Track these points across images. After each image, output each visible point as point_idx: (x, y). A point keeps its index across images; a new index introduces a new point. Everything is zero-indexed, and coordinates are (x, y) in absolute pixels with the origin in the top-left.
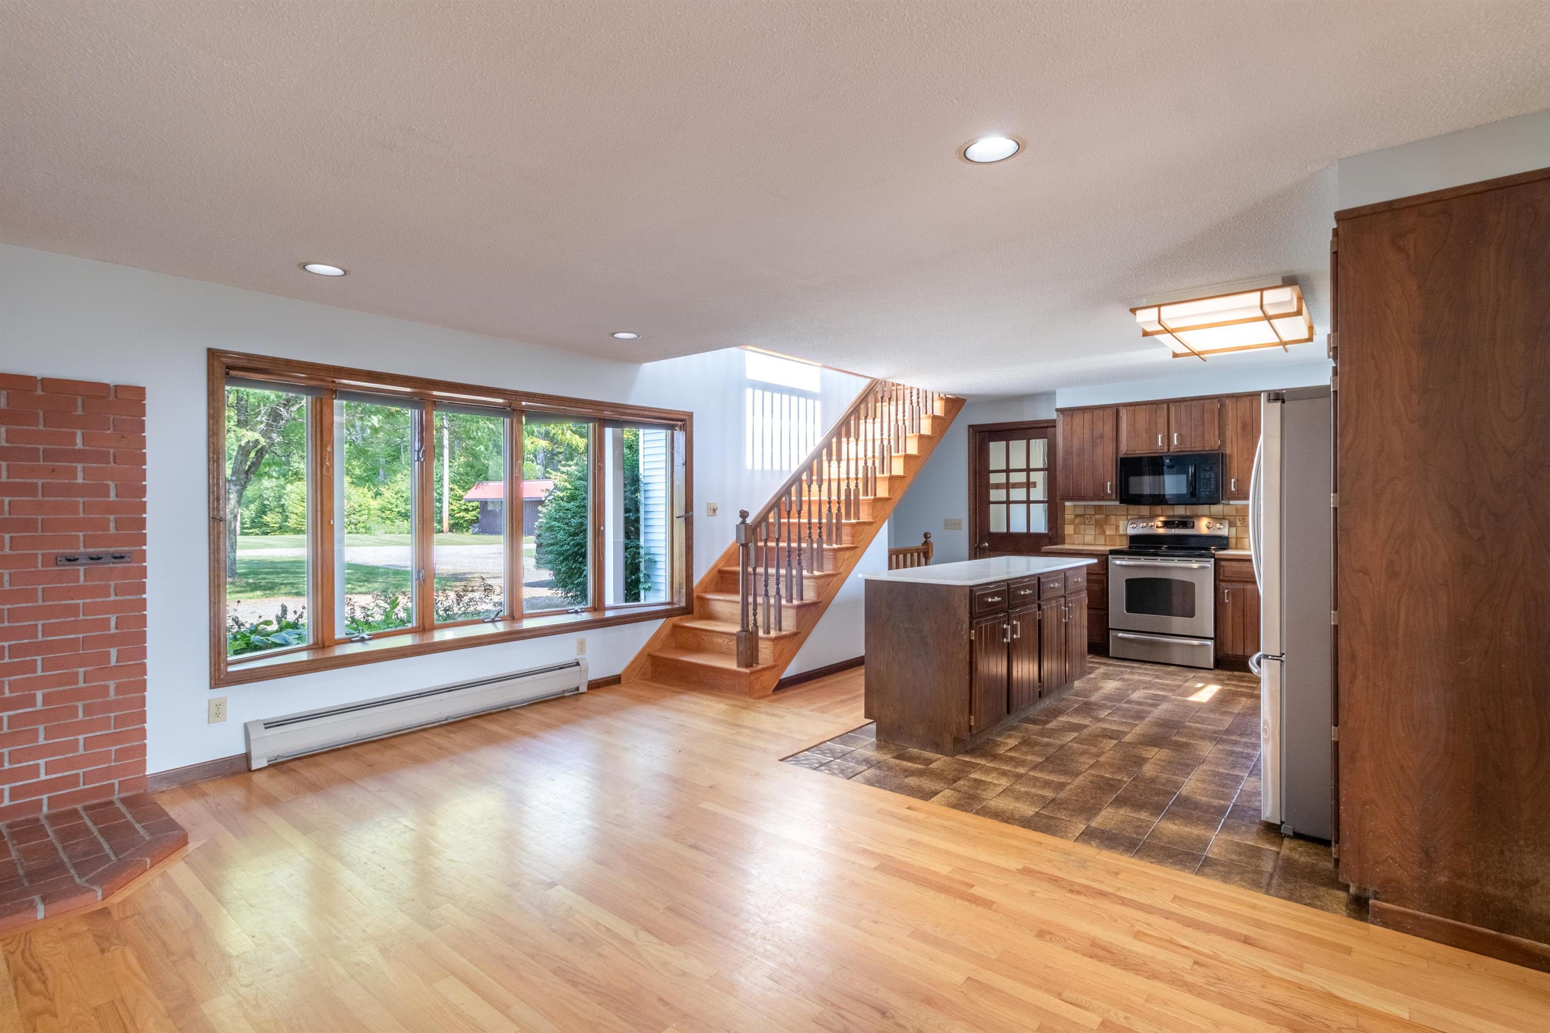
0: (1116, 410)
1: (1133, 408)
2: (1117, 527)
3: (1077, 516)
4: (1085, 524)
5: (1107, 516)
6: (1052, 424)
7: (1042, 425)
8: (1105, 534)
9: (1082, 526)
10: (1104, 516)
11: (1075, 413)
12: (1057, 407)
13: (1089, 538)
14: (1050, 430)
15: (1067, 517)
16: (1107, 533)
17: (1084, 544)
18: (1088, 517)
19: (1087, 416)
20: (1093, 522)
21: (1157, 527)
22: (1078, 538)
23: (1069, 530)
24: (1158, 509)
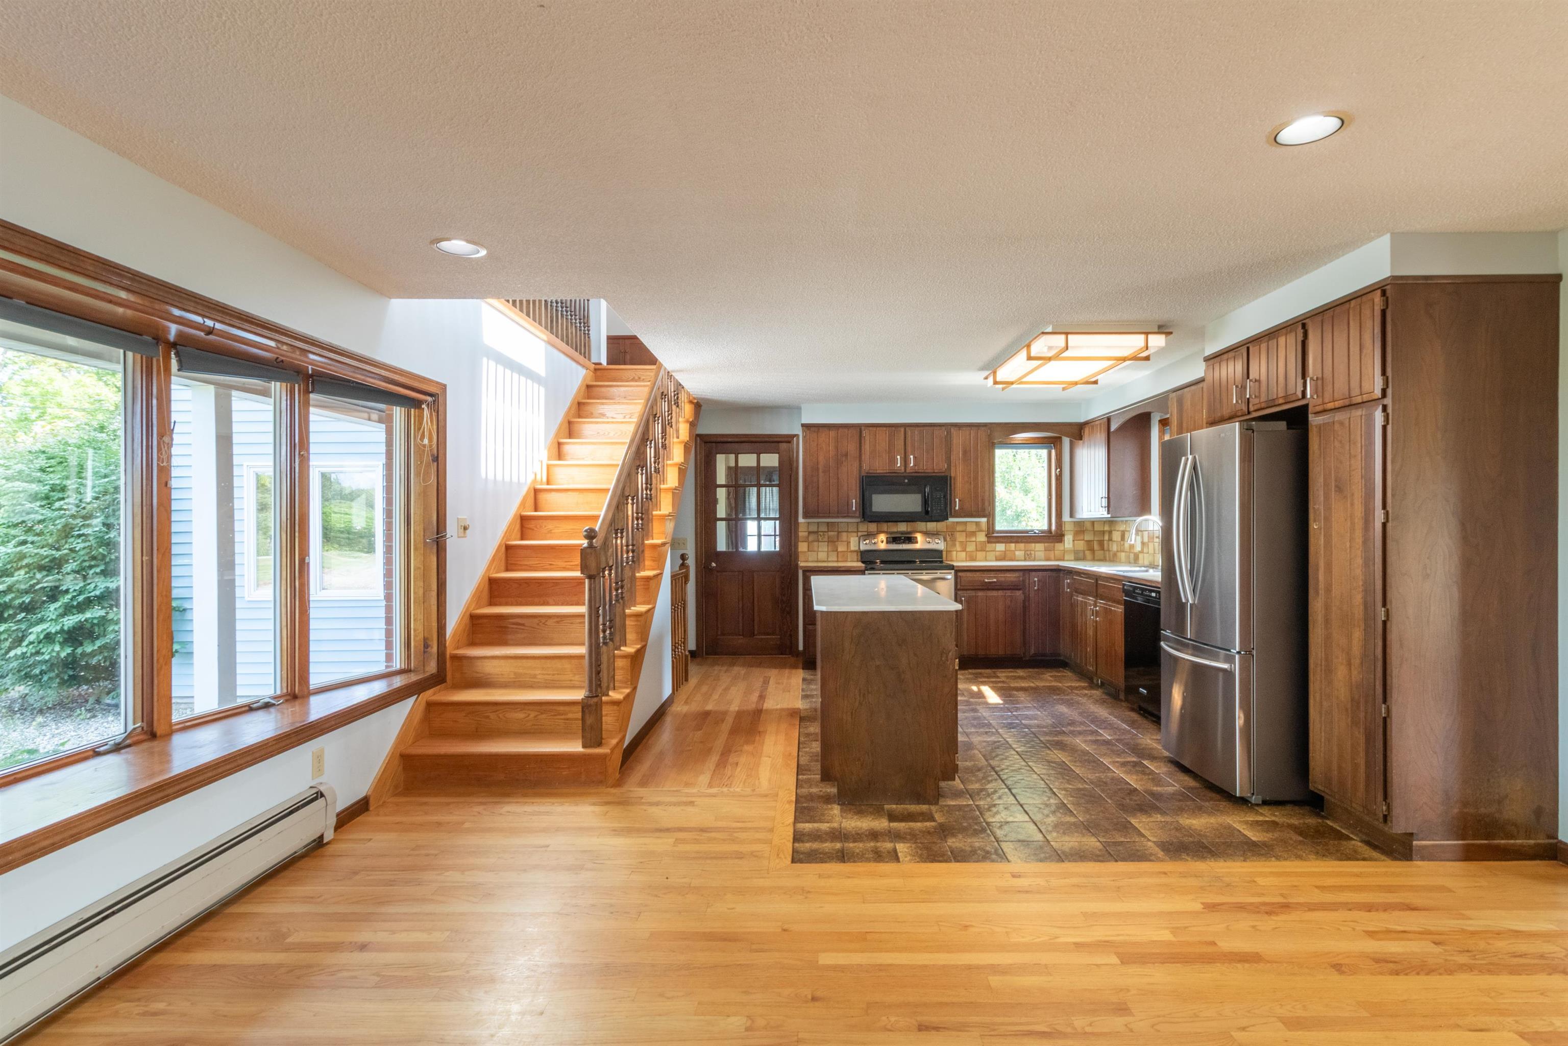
0: (859, 429)
1: (875, 429)
2: (848, 543)
3: (810, 533)
4: (818, 541)
5: (839, 532)
6: (789, 439)
7: (776, 440)
8: (837, 550)
9: (816, 544)
10: (836, 533)
11: (821, 429)
12: (803, 422)
13: (822, 555)
14: (783, 446)
15: (801, 534)
16: (839, 550)
17: (817, 561)
18: (822, 534)
19: (832, 433)
20: (826, 539)
21: (881, 542)
22: (812, 556)
23: (802, 547)
24: (885, 526)
